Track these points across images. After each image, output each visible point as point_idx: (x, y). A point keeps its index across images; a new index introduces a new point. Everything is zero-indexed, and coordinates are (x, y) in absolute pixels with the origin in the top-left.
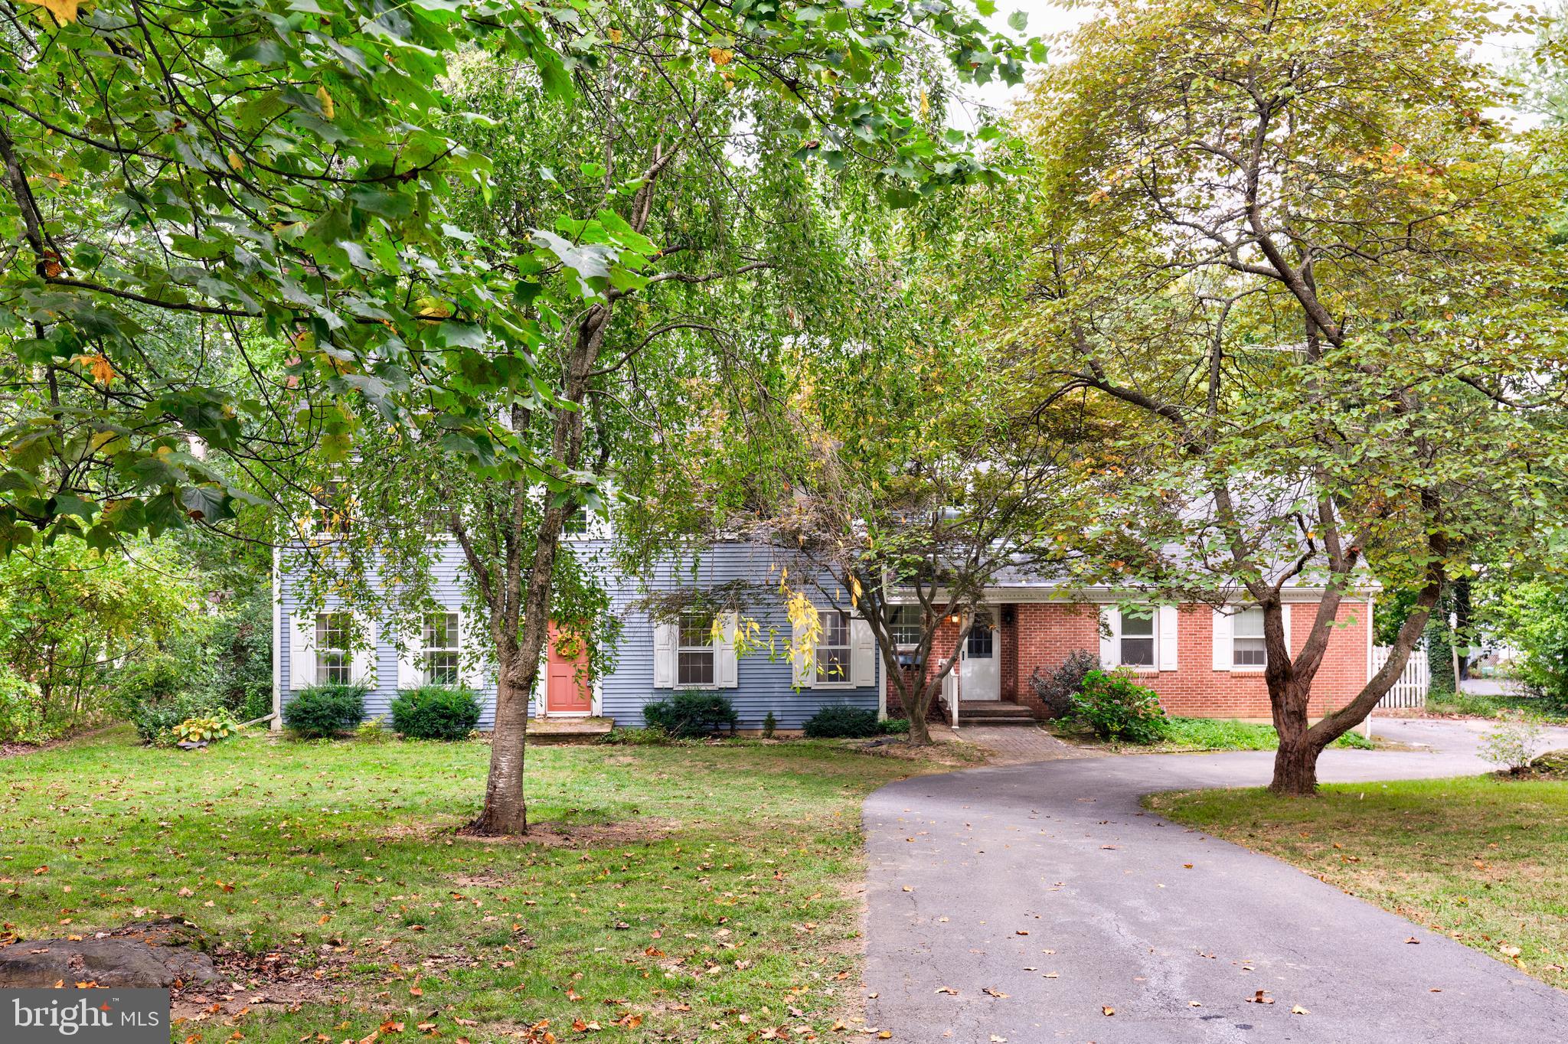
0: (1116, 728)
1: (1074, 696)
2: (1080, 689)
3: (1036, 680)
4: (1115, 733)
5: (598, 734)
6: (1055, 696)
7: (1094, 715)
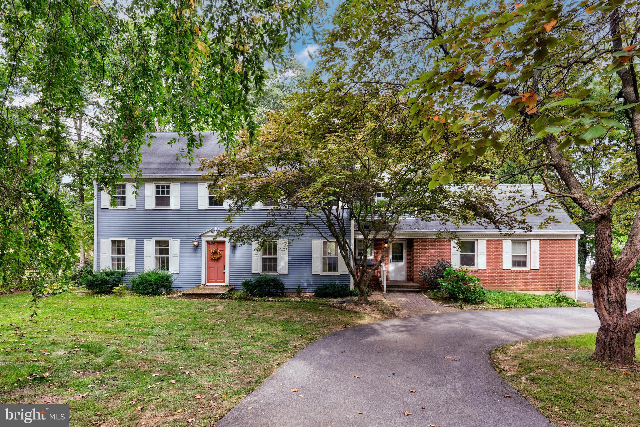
0: (461, 296)
1: (439, 280)
2: (442, 277)
3: (422, 272)
4: (461, 299)
5: (219, 294)
6: (430, 280)
7: (449, 289)
